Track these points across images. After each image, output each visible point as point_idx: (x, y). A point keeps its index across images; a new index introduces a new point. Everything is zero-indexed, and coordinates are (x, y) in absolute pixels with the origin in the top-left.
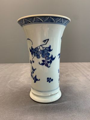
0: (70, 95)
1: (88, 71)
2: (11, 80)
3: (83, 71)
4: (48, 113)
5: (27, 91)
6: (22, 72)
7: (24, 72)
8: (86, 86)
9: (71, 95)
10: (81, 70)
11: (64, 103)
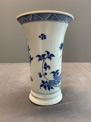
0: (70, 96)
1: (89, 71)
2: (11, 80)
3: (84, 71)
4: (48, 114)
5: (27, 91)
6: (22, 72)
7: (24, 72)
8: (87, 87)
9: (72, 96)
10: (82, 70)
11: (65, 104)
